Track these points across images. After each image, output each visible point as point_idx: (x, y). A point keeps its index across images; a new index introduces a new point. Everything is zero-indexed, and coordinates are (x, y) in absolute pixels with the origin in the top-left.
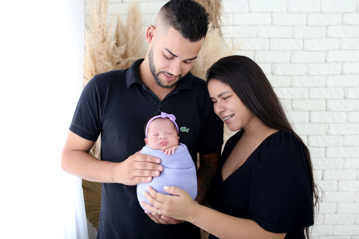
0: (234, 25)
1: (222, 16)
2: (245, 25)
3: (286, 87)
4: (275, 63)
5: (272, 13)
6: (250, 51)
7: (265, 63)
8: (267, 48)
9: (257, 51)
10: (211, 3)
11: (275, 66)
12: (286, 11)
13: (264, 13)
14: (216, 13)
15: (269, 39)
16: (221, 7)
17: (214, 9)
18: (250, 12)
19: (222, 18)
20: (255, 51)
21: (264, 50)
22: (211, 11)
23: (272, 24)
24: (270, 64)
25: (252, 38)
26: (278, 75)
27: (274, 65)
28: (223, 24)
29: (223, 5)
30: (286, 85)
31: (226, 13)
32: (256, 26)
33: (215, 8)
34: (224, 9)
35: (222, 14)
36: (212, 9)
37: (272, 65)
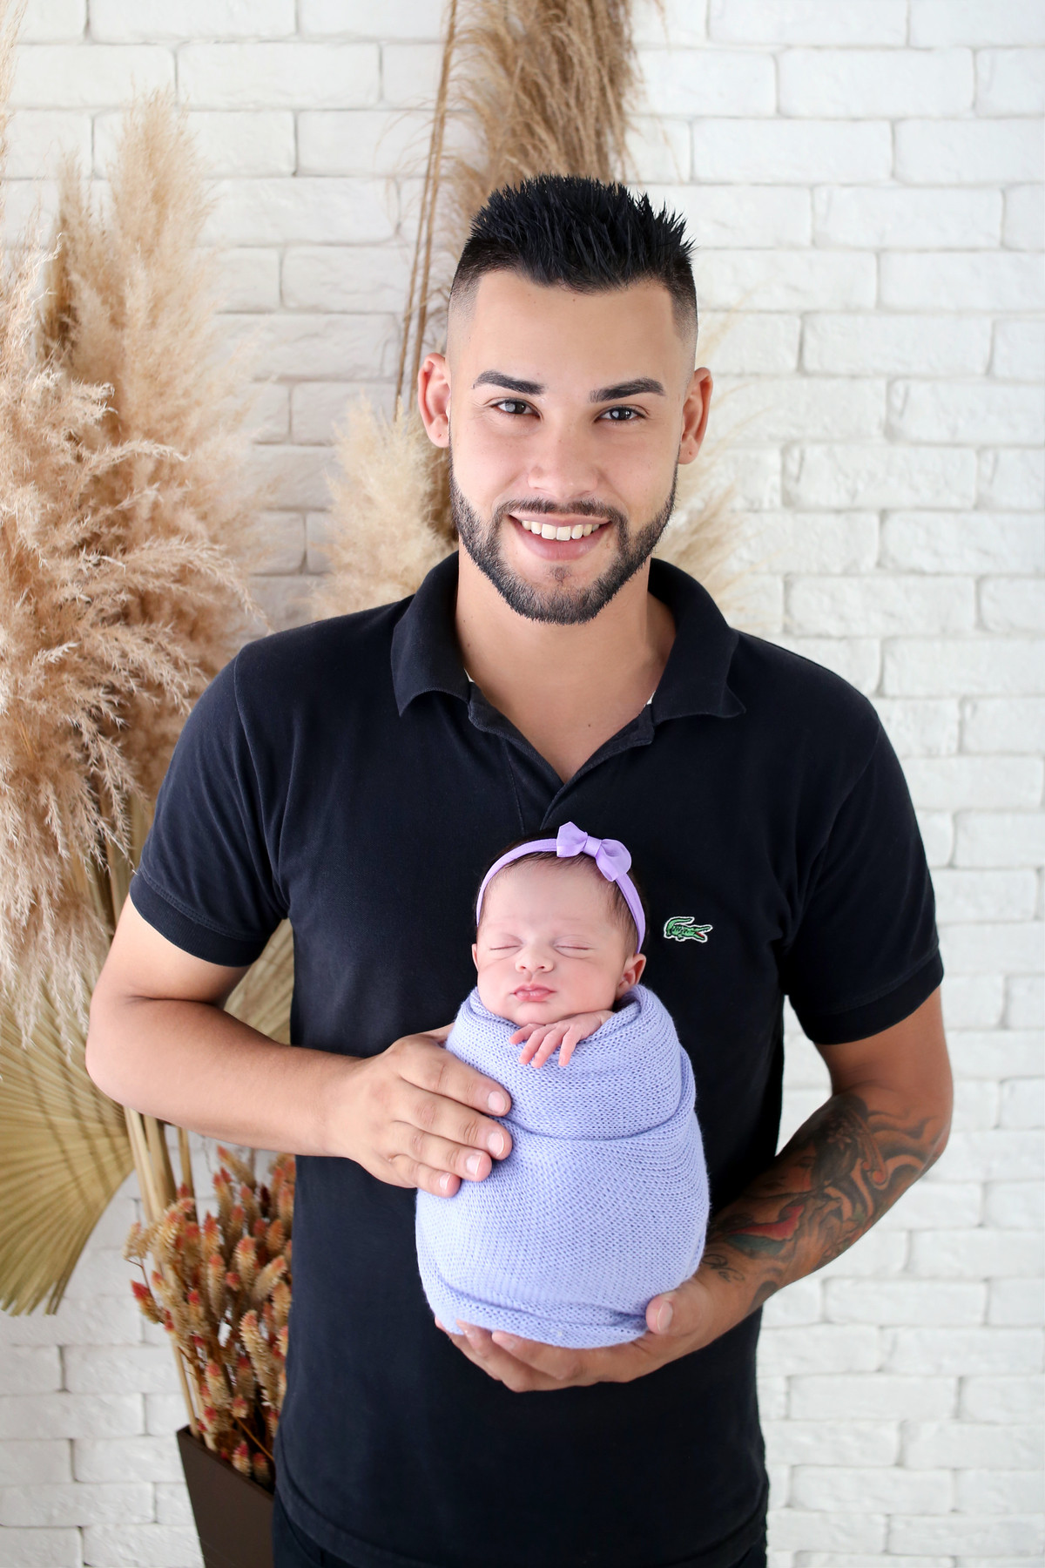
0: (694, 180)
1: (636, 130)
2: (756, 184)
3: (956, 511)
4: (907, 377)
5: (895, 123)
6: (779, 312)
7: (854, 377)
8: (869, 300)
9: (816, 312)
10: (577, 69)
11: (907, 394)
12: (974, 105)
13: (856, 120)
14: (602, 116)
15: (880, 253)
16: (631, 84)
17: (592, 105)
18: (781, 114)
19: (631, 139)
20: (805, 315)
21: (850, 310)
22: (575, 111)
23: (893, 175)
24: (881, 384)
25: (794, 247)
26: (917, 443)
27: (900, 386)
28: (637, 175)
29: (640, 70)
30: (955, 501)
31: (653, 116)
32: (812, 187)
33: (595, 93)
34: (644, 93)
35: (633, 121)
36: (580, 104)
37: (890, 385)
